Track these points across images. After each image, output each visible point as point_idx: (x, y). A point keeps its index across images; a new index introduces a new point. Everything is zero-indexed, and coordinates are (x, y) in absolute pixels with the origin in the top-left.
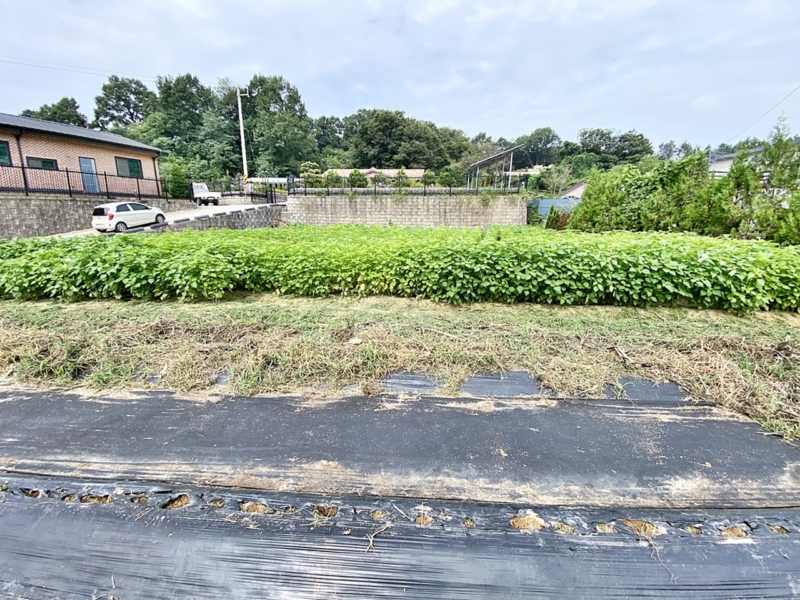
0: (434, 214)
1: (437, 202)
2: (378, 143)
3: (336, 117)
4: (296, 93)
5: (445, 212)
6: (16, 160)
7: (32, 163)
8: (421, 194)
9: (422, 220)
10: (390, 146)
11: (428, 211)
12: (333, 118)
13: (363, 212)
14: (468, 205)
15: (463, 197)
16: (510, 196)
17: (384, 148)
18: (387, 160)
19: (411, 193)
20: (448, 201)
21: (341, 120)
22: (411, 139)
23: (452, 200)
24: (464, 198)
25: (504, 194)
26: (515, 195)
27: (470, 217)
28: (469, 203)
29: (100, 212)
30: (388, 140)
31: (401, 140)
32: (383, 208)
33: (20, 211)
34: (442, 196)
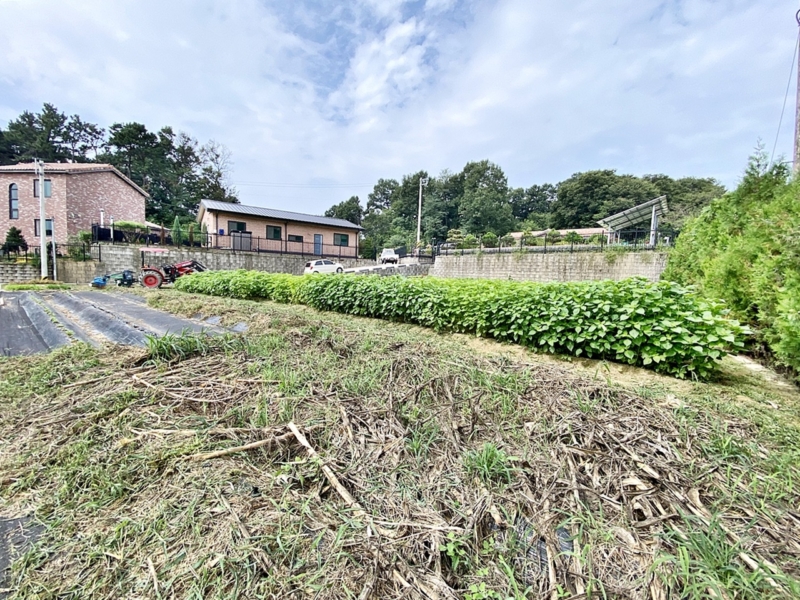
0: (553, 271)
1: (556, 259)
2: (578, 204)
3: (548, 184)
4: (500, 171)
5: (565, 269)
6: (283, 237)
7: (291, 238)
8: (542, 252)
9: (540, 277)
10: (591, 206)
11: (547, 268)
12: (545, 186)
13: (487, 269)
14: (590, 262)
15: (585, 254)
16: (643, 252)
17: (584, 208)
18: (586, 220)
19: (532, 251)
20: (569, 258)
21: (554, 186)
22: (617, 196)
23: (573, 257)
24: (586, 256)
25: (635, 251)
26: (650, 252)
27: (592, 275)
28: (592, 259)
29: (308, 265)
30: (589, 200)
31: (604, 199)
32: (504, 265)
33: (276, 264)
34: (563, 254)
